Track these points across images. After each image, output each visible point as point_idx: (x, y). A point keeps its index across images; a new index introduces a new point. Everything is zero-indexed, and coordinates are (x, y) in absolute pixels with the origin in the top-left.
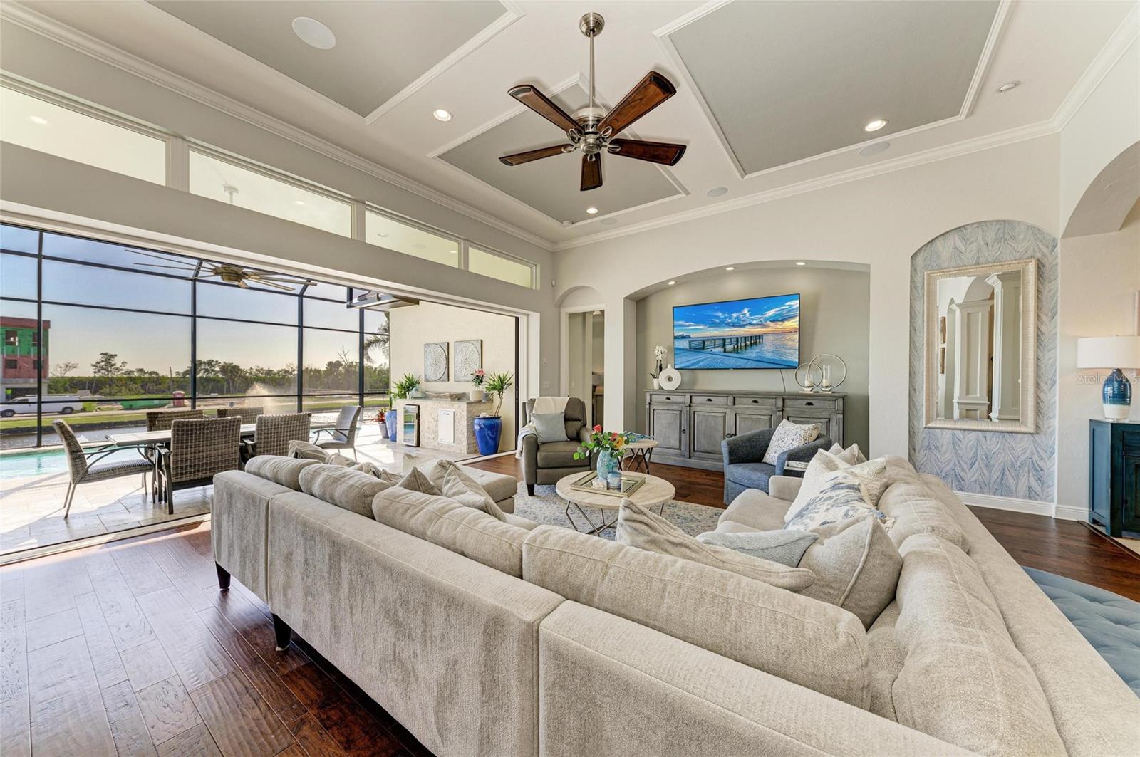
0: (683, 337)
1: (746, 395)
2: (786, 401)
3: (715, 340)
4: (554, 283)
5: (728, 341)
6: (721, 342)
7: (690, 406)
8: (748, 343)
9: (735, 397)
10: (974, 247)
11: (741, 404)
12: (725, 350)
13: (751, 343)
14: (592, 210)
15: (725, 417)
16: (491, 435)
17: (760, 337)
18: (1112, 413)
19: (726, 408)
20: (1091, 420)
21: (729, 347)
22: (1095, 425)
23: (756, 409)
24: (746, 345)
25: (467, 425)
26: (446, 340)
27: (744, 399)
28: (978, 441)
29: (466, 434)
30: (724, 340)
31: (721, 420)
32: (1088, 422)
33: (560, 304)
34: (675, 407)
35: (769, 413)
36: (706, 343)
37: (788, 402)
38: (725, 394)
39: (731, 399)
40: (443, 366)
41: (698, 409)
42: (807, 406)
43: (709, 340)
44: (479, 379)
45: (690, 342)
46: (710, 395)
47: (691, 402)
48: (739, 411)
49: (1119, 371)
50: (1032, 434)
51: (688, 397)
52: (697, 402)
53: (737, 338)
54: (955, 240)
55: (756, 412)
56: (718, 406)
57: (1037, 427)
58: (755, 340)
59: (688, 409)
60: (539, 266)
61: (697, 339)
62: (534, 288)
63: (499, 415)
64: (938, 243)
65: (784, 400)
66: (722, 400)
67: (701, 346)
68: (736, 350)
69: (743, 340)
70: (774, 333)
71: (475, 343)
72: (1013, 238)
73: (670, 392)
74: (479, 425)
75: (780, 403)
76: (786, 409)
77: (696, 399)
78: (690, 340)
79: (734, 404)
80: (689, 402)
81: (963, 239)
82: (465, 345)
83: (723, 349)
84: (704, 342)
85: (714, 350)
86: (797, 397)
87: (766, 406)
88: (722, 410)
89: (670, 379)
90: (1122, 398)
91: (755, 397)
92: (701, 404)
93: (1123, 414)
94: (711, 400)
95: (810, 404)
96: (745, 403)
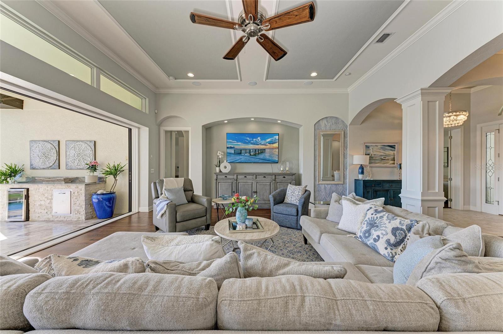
0: (231, 148)
1: (260, 174)
2: (276, 176)
3: (246, 150)
4: (156, 111)
5: (251, 150)
6: (249, 151)
7: (237, 180)
8: (260, 152)
9: (256, 175)
10: (329, 124)
11: (259, 178)
12: (250, 154)
13: (261, 152)
14: (191, 75)
15: (252, 184)
16: (109, 205)
17: (265, 150)
18: (360, 177)
19: (253, 180)
20: (355, 179)
21: (252, 153)
23: (265, 180)
24: (259, 153)
25: (85, 200)
26: (57, 138)
27: (260, 176)
28: (331, 187)
29: (84, 207)
30: (250, 150)
31: (251, 186)
32: (354, 180)
33: (159, 125)
34: (230, 181)
35: (270, 181)
36: (242, 151)
38: (252, 174)
39: (255, 176)
40: (54, 157)
41: (240, 181)
42: (284, 178)
43: (243, 150)
44: (93, 168)
45: (235, 150)
46: (246, 175)
47: (237, 178)
48: (258, 181)
49: (362, 165)
50: (342, 184)
51: (235, 176)
52: (240, 178)
53: (255, 150)
54: (325, 121)
55: (265, 181)
56: (250, 180)
57: (344, 182)
58: (263, 151)
59: (236, 181)
60: (147, 100)
61: (237, 149)
62: (144, 111)
63: (114, 191)
64: (321, 122)
65: (275, 176)
66: (251, 177)
67: (240, 152)
68: (255, 155)
69: (258, 151)
70: (270, 149)
71: (88, 143)
72: (338, 123)
73: (226, 174)
74: (98, 199)
75: (274, 177)
76: (276, 180)
77: (239, 177)
78: (235, 149)
79: (256, 178)
80: (236, 178)
81: (327, 121)
82: (78, 143)
83: (249, 154)
84: (241, 150)
85: (246, 154)
86: (280, 174)
87: (269, 179)
88: (251, 181)
89: (225, 167)
90: (362, 173)
91: (265, 175)
92: (242, 179)
93: (363, 177)
94: (246, 177)
95: (284, 177)
96: (260, 178)
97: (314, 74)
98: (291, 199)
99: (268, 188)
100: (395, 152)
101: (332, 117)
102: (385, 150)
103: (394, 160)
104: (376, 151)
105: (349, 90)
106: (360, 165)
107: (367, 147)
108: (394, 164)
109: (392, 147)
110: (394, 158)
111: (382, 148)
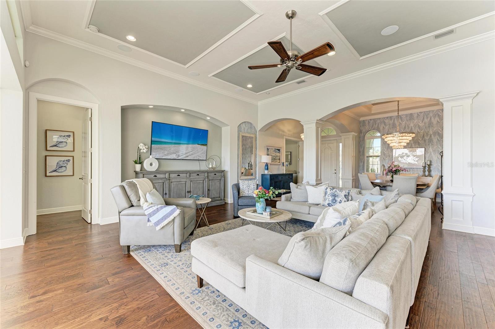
1: (194, 172)
2: (209, 173)
4: (27, 64)
9: (190, 173)
10: (247, 128)
11: (192, 176)
14: (131, 38)
15: (186, 183)
18: (266, 172)
19: (187, 179)
22: (263, 176)
23: (198, 178)
27: (194, 174)
31: (184, 185)
32: (261, 175)
34: (160, 181)
35: (203, 179)
37: (209, 174)
38: (186, 172)
39: (188, 174)
41: (173, 180)
46: (179, 173)
47: (169, 178)
48: (192, 180)
49: (267, 163)
50: (254, 179)
51: (167, 175)
52: (173, 177)
54: (244, 125)
56: (183, 178)
59: (168, 181)
64: (241, 125)
65: (208, 173)
66: (185, 175)
73: (153, 172)
75: (206, 174)
76: (209, 177)
77: (172, 176)
79: (190, 177)
80: (168, 177)
86: (211, 172)
87: (202, 176)
88: (185, 180)
89: (151, 164)
90: (267, 169)
91: (198, 173)
92: (174, 178)
93: (268, 172)
94: (179, 175)
95: (215, 174)
96: (194, 176)
97: (250, 86)
98: (248, 192)
99: (201, 186)
100: (280, 154)
101: (248, 122)
102: (276, 152)
103: (280, 160)
104: (272, 153)
105: (260, 103)
106: (266, 164)
107: (268, 149)
108: (279, 162)
109: (279, 150)
110: (280, 158)
111: (274, 150)
